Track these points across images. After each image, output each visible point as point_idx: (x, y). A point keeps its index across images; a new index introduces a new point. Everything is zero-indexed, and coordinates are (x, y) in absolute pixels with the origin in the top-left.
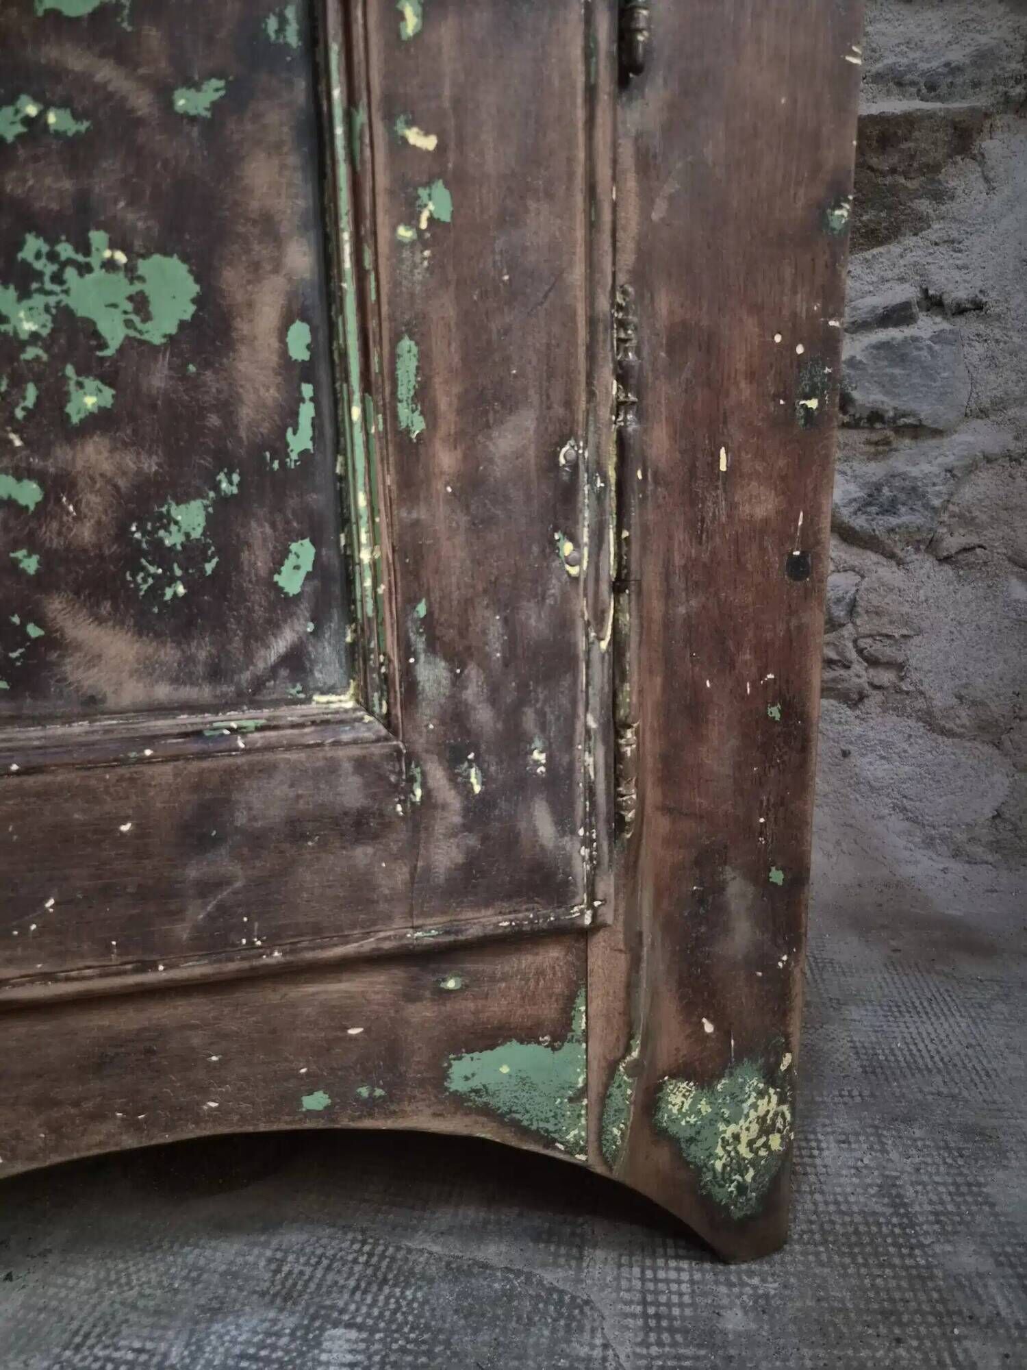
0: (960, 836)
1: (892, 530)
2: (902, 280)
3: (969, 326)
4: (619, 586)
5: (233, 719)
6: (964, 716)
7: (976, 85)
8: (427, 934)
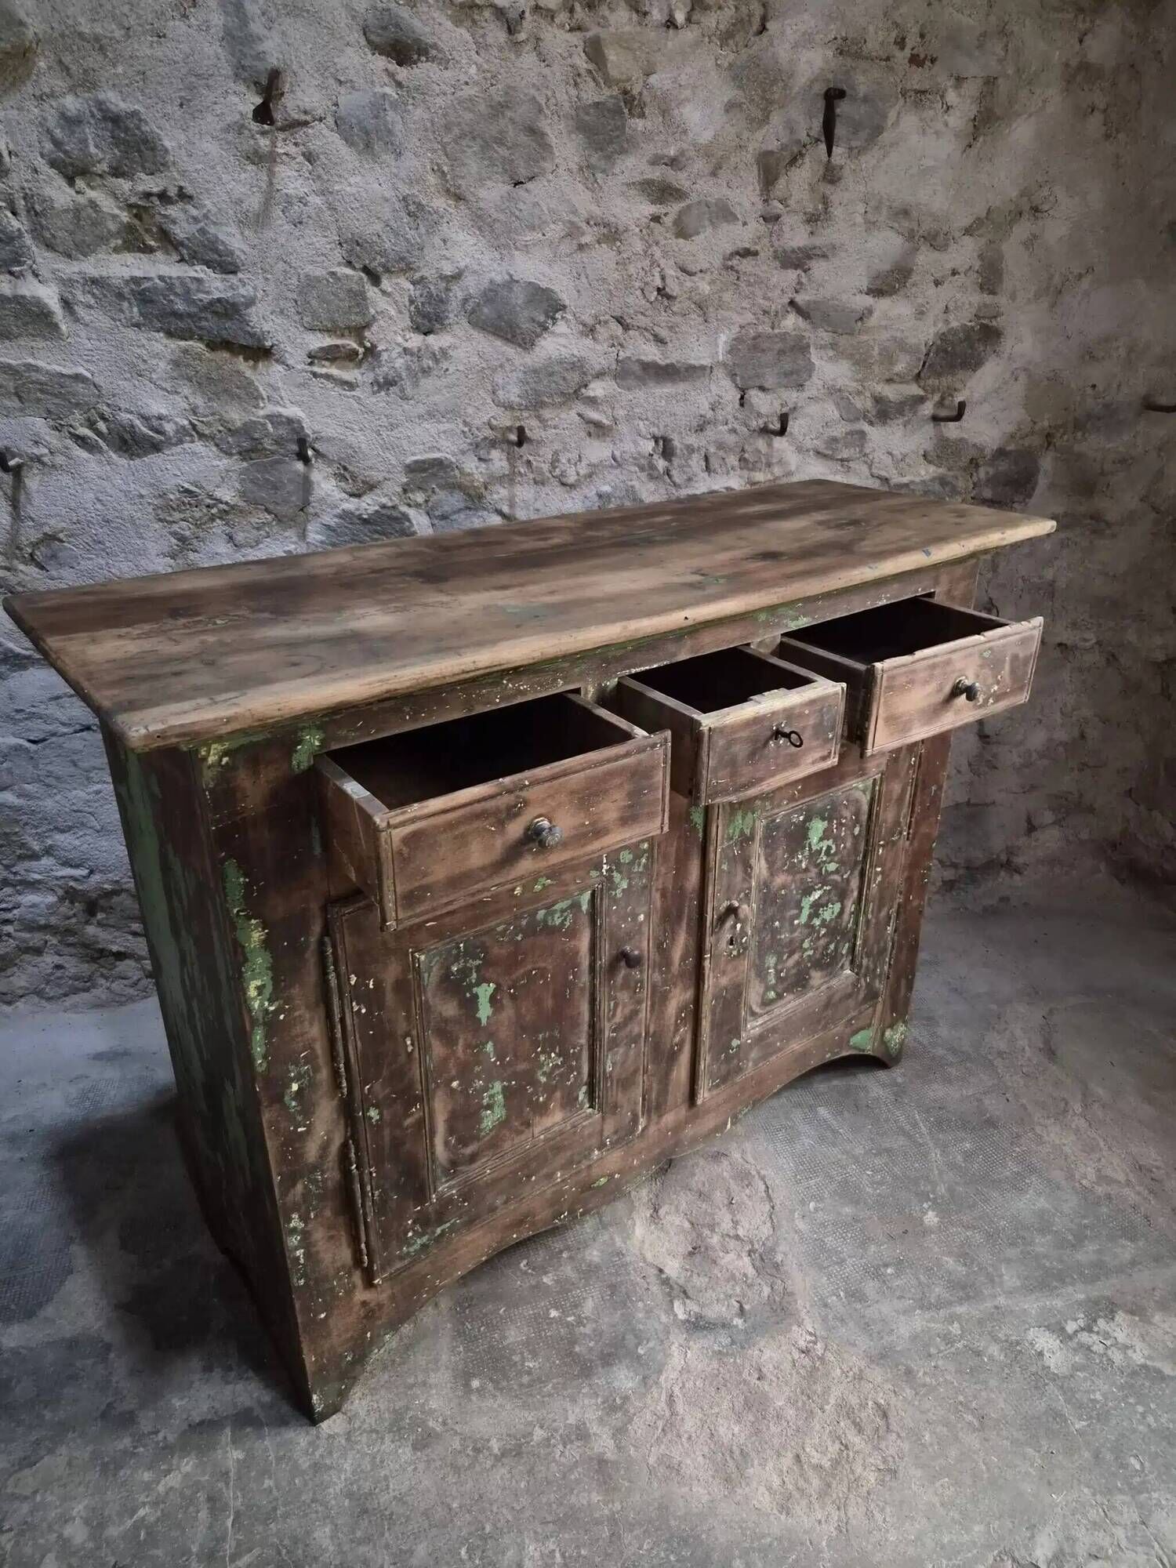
4: (895, 931)
5: (833, 983)
8: (854, 1014)
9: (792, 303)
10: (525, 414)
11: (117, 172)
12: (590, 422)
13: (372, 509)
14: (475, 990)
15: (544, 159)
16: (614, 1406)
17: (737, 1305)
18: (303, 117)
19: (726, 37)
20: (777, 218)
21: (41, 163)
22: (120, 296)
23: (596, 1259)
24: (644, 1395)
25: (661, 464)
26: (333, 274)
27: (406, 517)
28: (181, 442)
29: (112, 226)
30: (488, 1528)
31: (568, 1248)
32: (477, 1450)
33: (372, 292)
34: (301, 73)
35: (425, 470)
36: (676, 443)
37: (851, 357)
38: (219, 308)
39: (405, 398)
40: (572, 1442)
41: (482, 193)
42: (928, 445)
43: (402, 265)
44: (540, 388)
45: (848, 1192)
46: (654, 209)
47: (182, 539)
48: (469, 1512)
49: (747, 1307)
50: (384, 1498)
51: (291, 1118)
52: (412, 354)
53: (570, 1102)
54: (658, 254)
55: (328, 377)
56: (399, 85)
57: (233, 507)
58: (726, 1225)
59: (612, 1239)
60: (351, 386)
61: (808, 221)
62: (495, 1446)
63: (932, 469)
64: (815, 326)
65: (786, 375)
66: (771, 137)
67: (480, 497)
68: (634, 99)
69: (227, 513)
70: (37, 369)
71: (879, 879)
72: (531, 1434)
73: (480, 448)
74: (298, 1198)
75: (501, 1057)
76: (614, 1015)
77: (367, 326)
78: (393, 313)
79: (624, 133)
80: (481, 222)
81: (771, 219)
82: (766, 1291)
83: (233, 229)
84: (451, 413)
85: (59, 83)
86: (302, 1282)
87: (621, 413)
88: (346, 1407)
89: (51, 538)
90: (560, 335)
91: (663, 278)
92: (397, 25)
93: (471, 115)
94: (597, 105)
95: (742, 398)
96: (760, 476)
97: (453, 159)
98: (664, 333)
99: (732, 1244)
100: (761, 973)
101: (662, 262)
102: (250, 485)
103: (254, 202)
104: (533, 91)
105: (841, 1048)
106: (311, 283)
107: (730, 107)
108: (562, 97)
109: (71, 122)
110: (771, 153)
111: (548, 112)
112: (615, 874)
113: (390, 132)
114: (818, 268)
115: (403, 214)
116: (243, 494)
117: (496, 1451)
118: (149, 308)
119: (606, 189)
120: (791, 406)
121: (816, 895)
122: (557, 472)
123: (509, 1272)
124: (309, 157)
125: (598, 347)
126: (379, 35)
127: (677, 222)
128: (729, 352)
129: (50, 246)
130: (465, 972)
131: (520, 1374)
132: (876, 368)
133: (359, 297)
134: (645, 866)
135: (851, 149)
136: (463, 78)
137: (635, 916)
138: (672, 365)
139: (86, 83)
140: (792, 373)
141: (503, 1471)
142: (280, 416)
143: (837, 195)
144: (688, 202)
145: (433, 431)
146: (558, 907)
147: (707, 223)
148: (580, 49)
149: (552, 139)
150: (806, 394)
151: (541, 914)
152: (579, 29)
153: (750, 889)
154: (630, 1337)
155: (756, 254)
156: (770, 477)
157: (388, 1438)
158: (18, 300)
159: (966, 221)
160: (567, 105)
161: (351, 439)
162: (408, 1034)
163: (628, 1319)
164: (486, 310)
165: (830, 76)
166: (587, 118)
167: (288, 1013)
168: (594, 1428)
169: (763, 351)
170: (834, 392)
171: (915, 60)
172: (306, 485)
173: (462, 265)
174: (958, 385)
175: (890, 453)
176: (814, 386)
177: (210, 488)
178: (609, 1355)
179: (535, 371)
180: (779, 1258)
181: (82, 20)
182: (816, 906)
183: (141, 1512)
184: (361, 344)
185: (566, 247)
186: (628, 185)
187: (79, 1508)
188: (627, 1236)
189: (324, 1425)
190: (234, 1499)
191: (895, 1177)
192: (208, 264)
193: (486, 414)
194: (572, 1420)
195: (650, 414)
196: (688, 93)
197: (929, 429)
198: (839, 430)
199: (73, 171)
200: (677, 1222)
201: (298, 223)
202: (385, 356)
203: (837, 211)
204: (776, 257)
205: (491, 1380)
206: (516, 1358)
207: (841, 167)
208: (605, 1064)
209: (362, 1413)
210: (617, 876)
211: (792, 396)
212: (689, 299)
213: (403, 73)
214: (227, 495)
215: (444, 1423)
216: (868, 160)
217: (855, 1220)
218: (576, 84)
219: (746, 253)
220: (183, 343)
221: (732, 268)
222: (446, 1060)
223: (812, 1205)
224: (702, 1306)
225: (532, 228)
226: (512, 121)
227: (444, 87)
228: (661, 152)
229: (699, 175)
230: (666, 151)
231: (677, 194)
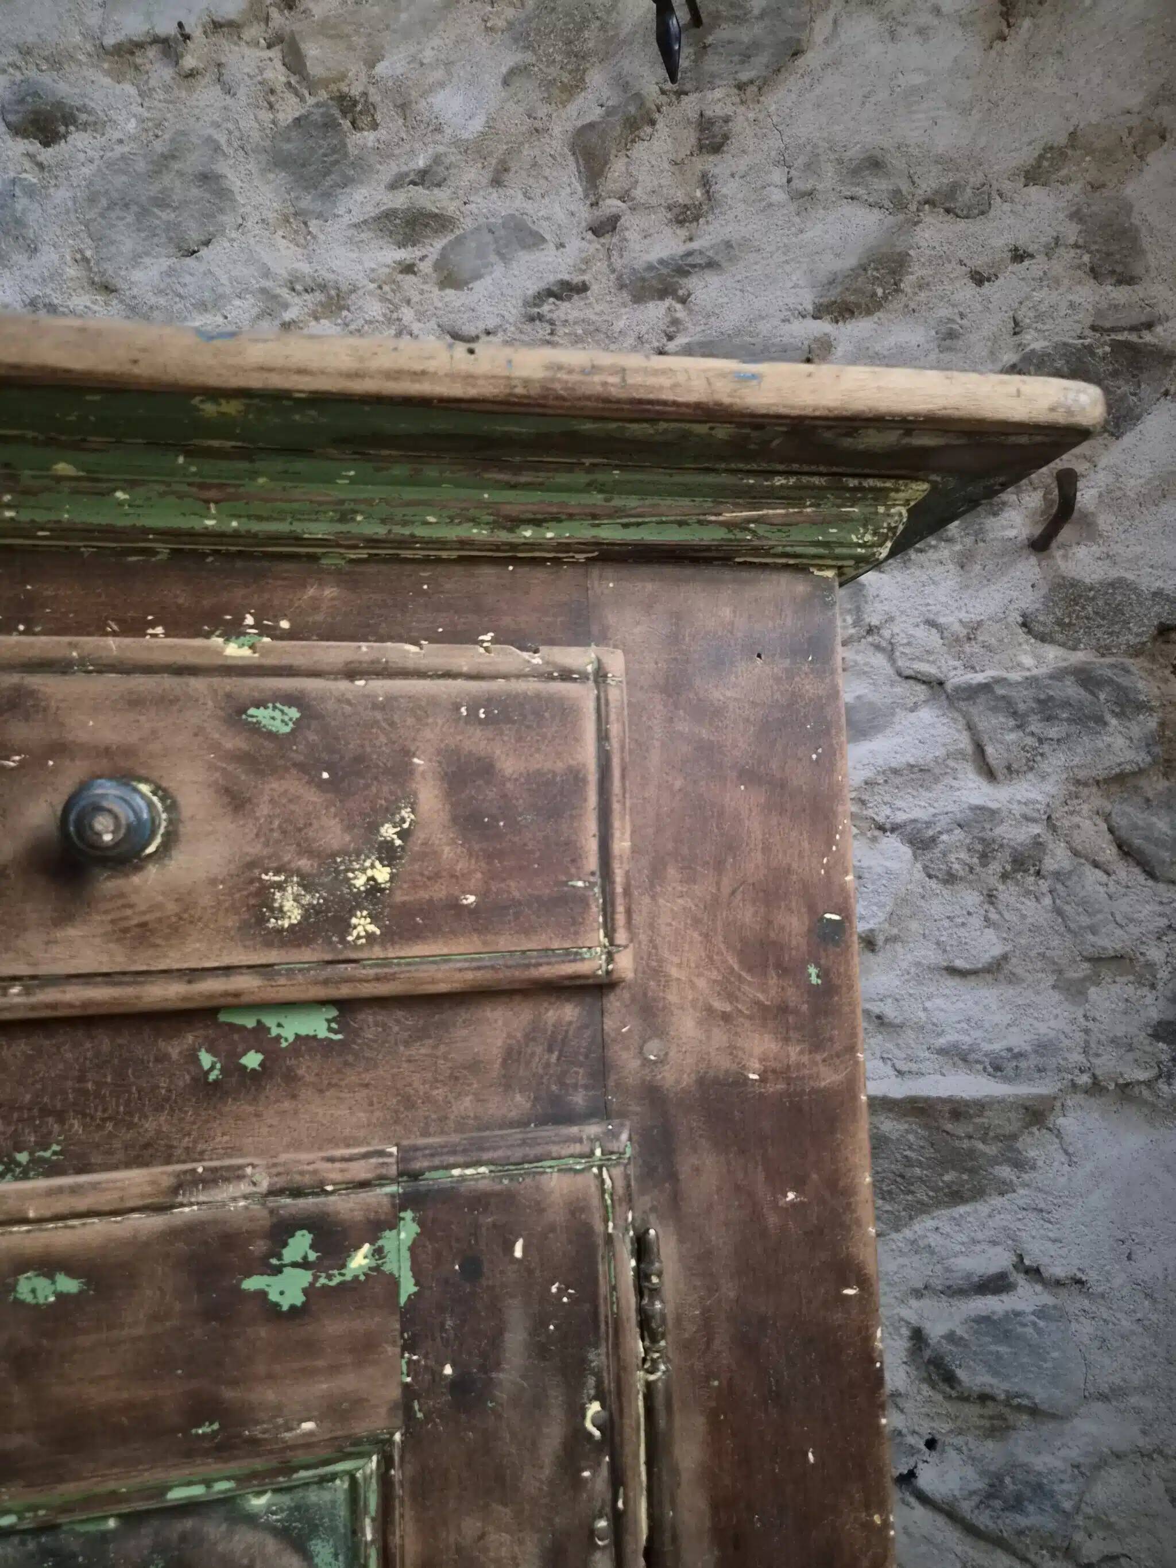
1: (1020, 1533)
2: (994, 1243)
3: (1074, 1302)
7: (1041, 1070)
15: (221, 211)
20: (613, 225)
41: (137, 275)
42: (1029, 601)
46: (404, 254)
54: (407, 314)
56: (41, 166)
61: (680, 222)
63: (1053, 655)
66: (588, 107)
68: (355, 103)
79: (346, 155)
81: (606, 228)
92: (36, 94)
93: (124, 178)
94: (297, 120)
97: (98, 239)
104: (212, 130)
107: (510, 78)
108: (247, 123)
110: (591, 126)
111: (228, 150)
113: (19, 222)
114: (704, 287)
119: (321, 238)
126: (17, 112)
127: (438, 266)
135: (741, 87)
136: (117, 135)
144: (458, 232)
147: (493, 258)
148: (277, 64)
149: (234, 181)
152: (280, 40)
155: (584, 288)
159: (1026, 156)
160: (256, 136)
166: (287, 146)
174: (1080, 467)
175: (932, 624)
186: (356, 226)
197: (1029, 568)
203: (727, 189)
204: (622, 287)
207: (727, 120)
213: (46, 155)
216: (780, 97)
218: (271, 107)
219: (566, 290)
221: (540, 317)
225: (202, 307)
226: (180, 174)
227: (90, 153)
228: (405, 169)
229: (473, 189)
230: (412, 166)
231: (440, 222)
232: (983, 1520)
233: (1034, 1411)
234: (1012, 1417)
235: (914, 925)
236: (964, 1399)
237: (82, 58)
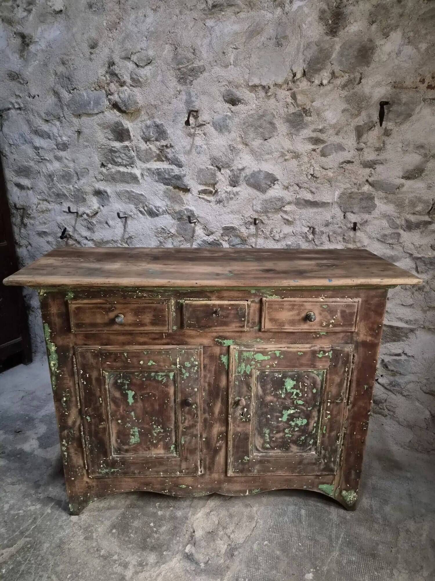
0: (403, 444)
2: (400, 349)
3: (411, 359)
4: (343, 445)
5: (304, 454)
6: (405, 423)
7: (415, 324)
8: (319, 474)
9: (367, 181)
10: (262, 215)
11: (157, 140)
12: (284, 219)
13: (211, 240)
14: (127, 391)
15: (274, 132)
16: (142, 565)
17: (207, 558)
18: (204, 123)
19: (344, 86)
20: (362, 149)
21: (140, 138)
22: (154, 173)
23: (179, 515)
24: (153, 567)
25: (311, 237)
26: (207, 168)
27: (221, 244)
28: (163, 214)
29: (154, 155)
30: (80, 574)
31: (174, 507)
32: (97, 550)
33: (218, 174)
34: (204, 111)
35: (228, 230)
36: (317, 230)
37: (394, 203)
38: (176, 177)
39: (224, 206)
40: (121, 566)
41: (254, 143)
42: (433, 243)
43: (227, 165)
44: (267, 206)
45: (285, 547)
46: (313, 147)
47: (161, 242)
48: (80, 565)
49: (210, 562)
50: (67, 546)
51: (63, 408)
52: (228, 193)
53: (167, 447)
54: (313, 162)
55: (203, 198)
56: (232, 112)
57: (174, 235)
58: (229, 531)
59: (189, 512)
60: (209, 202)
61: (377, 150)
62: (103, 552)
64: (377, 190)
65: (363, 208)
66: (360, 121)
67: (246, 240)
68: (307, 111)
69: (173, 236)
70: (133, 192)
71: (329, 417)
72: (114, 556)
73: (246, 224)
74: (66, 435)
75: (137, 418)
76: (184, 422)
77: (216, 184)
78: (224, 180)
79: (303, 122)
80: (253, 152)
81: (360, 150)
82: (222, 561)
83: (182, 155)
84: (239, 212)
85: (146, 117)
86: (66, 464)
87: (297, 217)
88: (81, 515)
89: (130, 237)
90: (276, 189)
91: (314, 171)
92: (232, 94)
93: (252, 119)
94: (293, 113)
95: (344, 215)
96: (351, 246)
97: (245, 133)
98: (314, 190)
99: (226, 538)
100: (262, 435)
101: (314, 165)
102: (179, 229)
103: (188, 148)
104: (273, 111)
105: (313, 487)
106: (201, 170)
107: (344, 111)
108: (282, 111)
109: (148, 127)
110: (361, 126)
111: (276, 117)
112: (183, 369)
113: (227, 126)
114: (379, 168)
115: (229, 150)
116: (177, 231)
117: (101, 554)
118: (160, 177)
119: (295, 140)
120: (365, 220)
121: (292, 412)
122: (272, 235)
123: (152, 503)
124: (205, 134)
125: (289, 194)
126: (227, 97)
127: (321, 151)
128: (339, 198)
129: (140, 160)
130: (123, 384)
131: (127, 536)
132: (407, 209)
133: (214, 175)
134: (197, 371)
135: (396, 123)
136: (250, 108)
137: (193, 389)
138: (316, 202)
139: (152, 117)
140: (366, 207)
141: (98, 561)
142: (188, 209)
143: (388, 140)
145: (232, 217)
146: (160, 374)
147: (334, 151)
148: (290, 96)
149: (278, 125)
150: (372, 216)
151: (153, 374)
152: (291, 89)
153: (251, 396)
154: (166, 546)
155: (353, 162)
156: (355, 246)
157: (82, 530)
158: (131, 173)
160: (283, 114)
161: (208, 218)
162: (100, 397)
163: (171, 540)
164: (251, 180)
165: (389, 97)
166: (290, 118)
167: (63, 375)
168: (130, 567)
169: (354, 198)
170: (385, 216)
171: (429, 87)
172: (194, 231)
173: (244, 166)
175: (412, 244)
176: (376, 213)
177: (169, 228)
178: (155, 548)
179: (266, 200)
180: (236, 553)
181: (152, 101)
182: (291, 417)
183: (21, 511)
184: (214, 189)
185: (280, 160)
186: (304, 139)
187: (12, 502)
188: (193, 514)
189: (72, 517)
190: (39, 521)
191: (309, 552)
192: (176, 165)
193: (250, 214)
194: (127, 560)
195: (307, 218)
196: (327, 107)
198: (388, 231)
199: (147, 140)
200: (214, 520)
201: (199, 153)
202: (219, 193)
203: (389, 147)
204: (361, 164)
205: (118, 533)
206: (130, 531)
207: (391, 130)
208: (181, 440)
209: (83, 519)
210: (184, 371)
211: (366, 216)
212: (324, 178)
213: (233, 108)
214: (173, 231)
215: (97, 537)
216: (405, 126)
217: (278, 558)
218: (287, 107)
219: (349, 162)
220: (167, 187)
221: (342, 167)
222: (116, 411)
223: (266, 542)
224: (197, 552)
225: (268, 154)
226: (265, 120)
227: (245, 111)
228: (316, 128)
229: (331, 135)
230: (318, 127)
231: (322, 141)
232: (388, 387)
233: (400, 374)
234: (396, 374)
235: (397, 297)
236: (389, 370)
237: (243, 86)
